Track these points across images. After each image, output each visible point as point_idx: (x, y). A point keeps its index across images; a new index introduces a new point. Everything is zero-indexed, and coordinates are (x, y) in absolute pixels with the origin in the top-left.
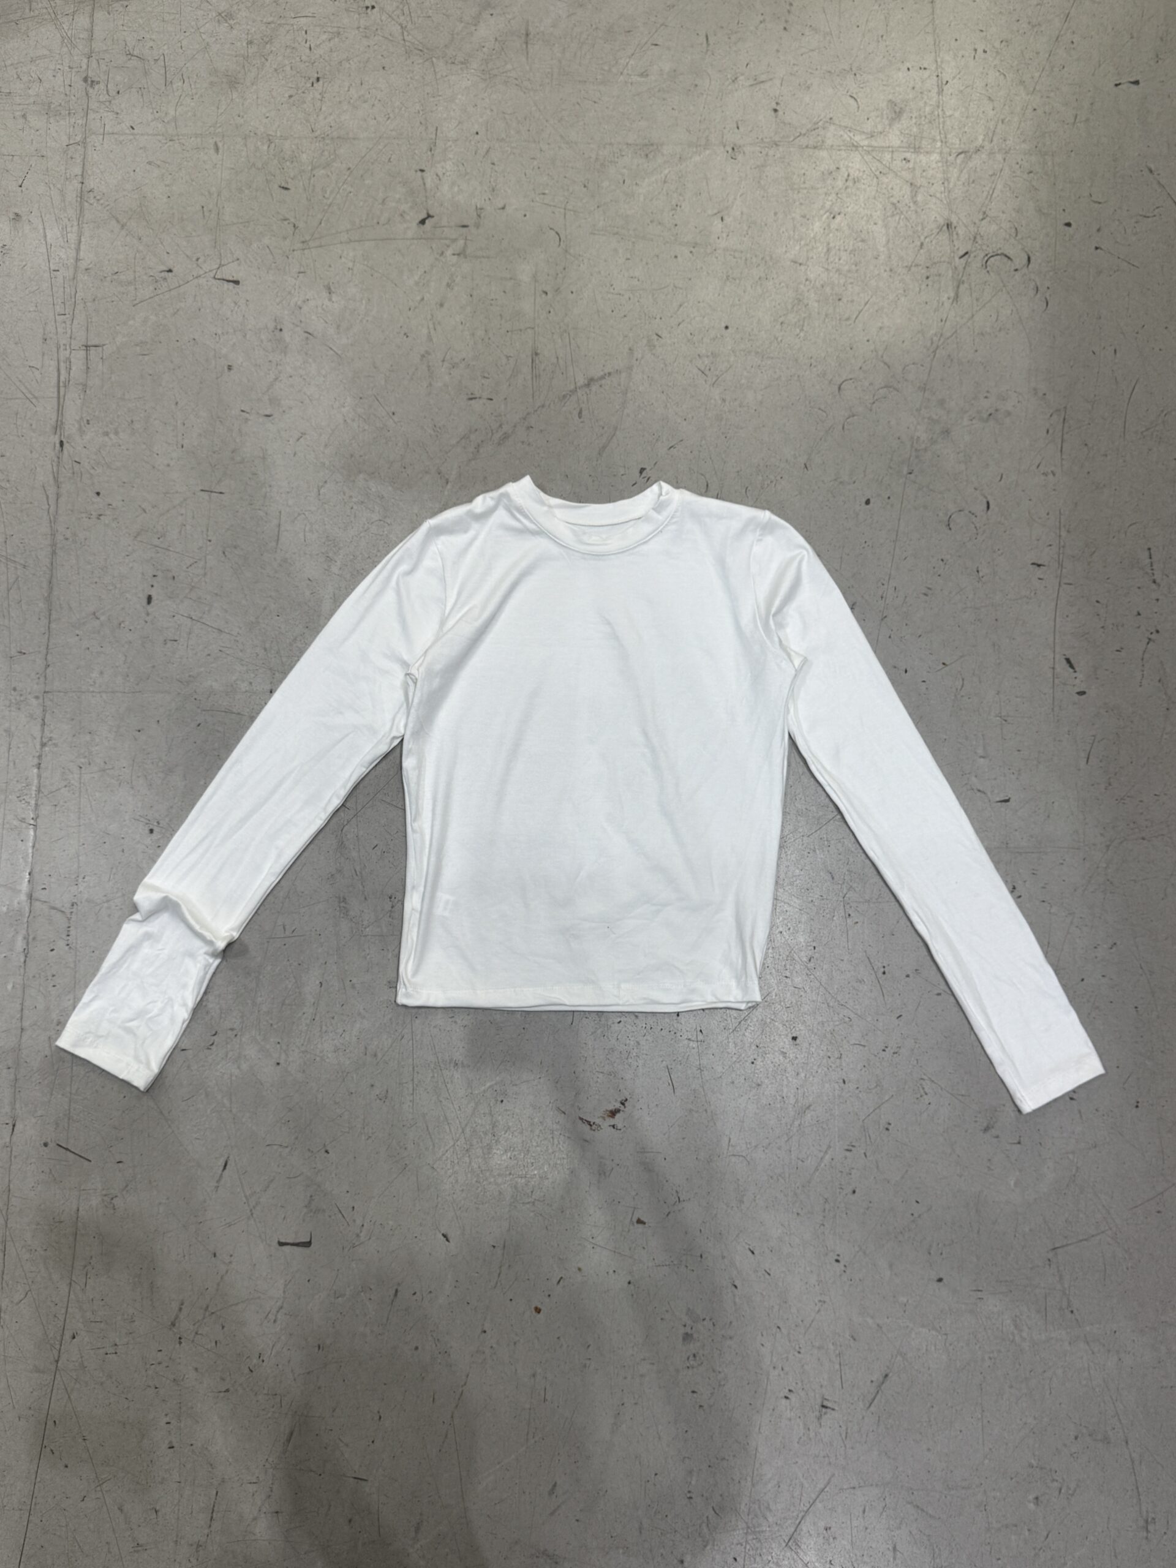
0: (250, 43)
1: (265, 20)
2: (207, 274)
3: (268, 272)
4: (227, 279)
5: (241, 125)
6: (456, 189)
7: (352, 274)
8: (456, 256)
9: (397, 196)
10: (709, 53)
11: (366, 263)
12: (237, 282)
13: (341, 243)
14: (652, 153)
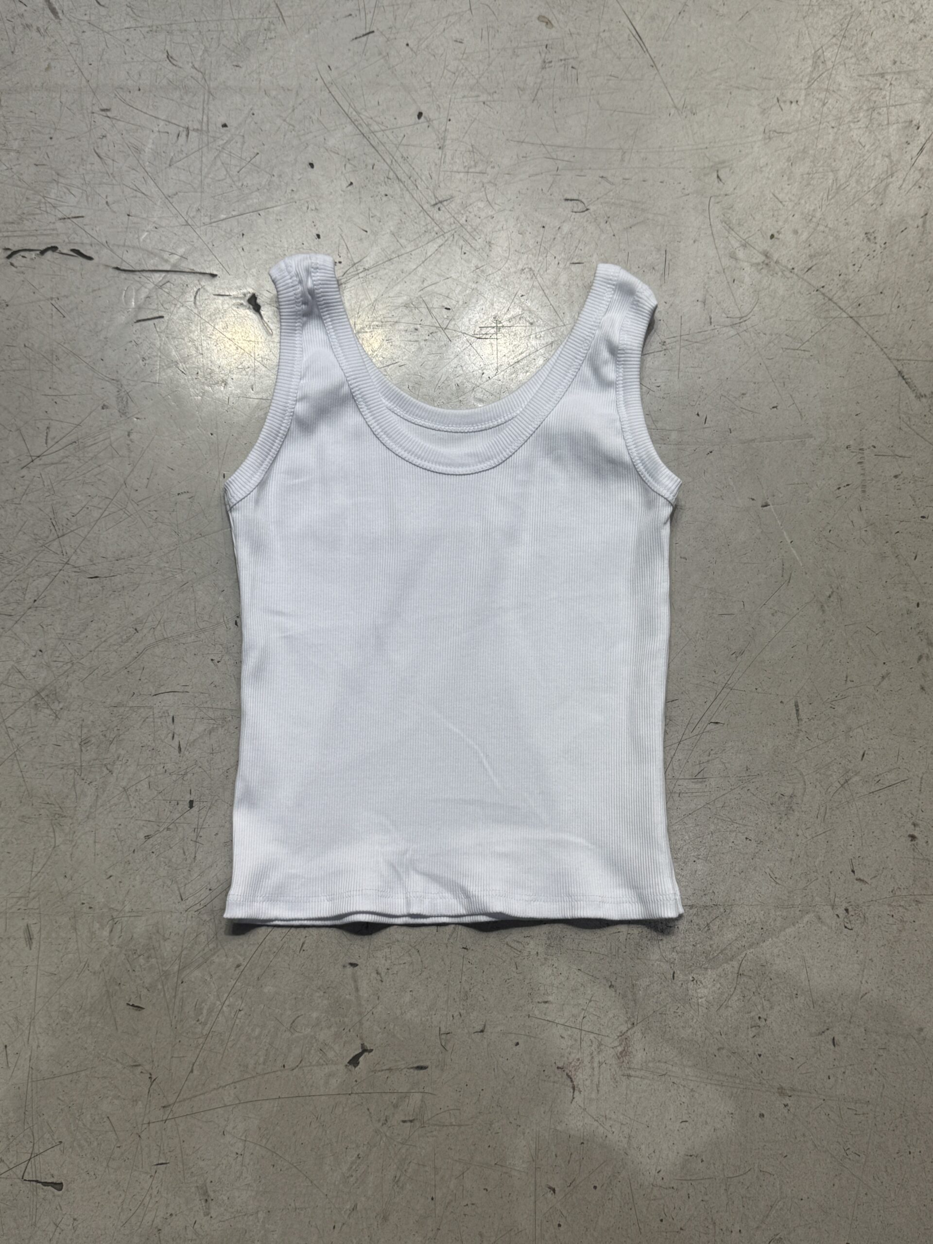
0: (85, 742)
1: (109, 701)
2: (10, 1172)
3: (108, 1166)
4: (43, 1181)
5: (69, 893)
6: (407, 998)
7: (242, 1165)
8: (409, 1124)
9: (315, 1015)
10: (802, 734)
11: (264, 1141)
12: (58, 1186)
13: (226, 1106)
14: (718, 922)
